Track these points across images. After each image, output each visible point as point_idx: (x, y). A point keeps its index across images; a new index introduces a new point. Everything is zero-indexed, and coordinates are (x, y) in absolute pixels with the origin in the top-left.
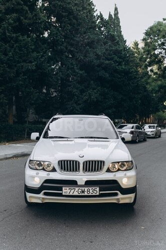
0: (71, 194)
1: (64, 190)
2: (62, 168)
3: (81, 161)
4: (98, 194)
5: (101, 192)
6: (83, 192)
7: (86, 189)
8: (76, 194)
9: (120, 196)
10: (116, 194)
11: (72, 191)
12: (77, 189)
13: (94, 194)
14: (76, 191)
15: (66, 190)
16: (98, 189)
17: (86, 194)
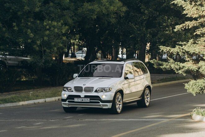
0: (78, 101)
1: (75, 100)
2: (75, 90)
3: (84, 87)
4: (89, 101)
5: (91, 101)
6: (83, 100)
7: (84, 99)
8: (80, 101)
9: (101, 103)
10: (99, 103)
11: (78, 100)
12: (80, 99)
13: (87, 101)
14: (80, 100)
15: (76, 100)
16: (89, 99)
17: (84, 101)
